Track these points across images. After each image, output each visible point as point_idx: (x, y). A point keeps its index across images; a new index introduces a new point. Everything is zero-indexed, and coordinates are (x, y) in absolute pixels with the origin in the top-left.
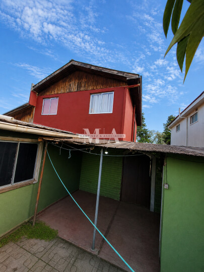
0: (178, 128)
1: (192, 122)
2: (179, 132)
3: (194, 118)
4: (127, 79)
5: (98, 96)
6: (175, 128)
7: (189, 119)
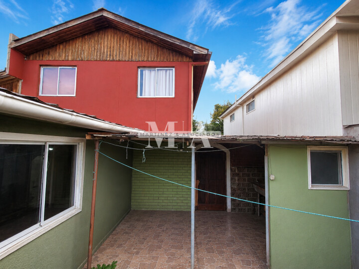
0: (232, 118)
1: (249, 110)
2: (234, 122)
3: (250, 107)
4: (194, 53)
5: (151, 70)
6: (229, 117)
7: (245, 107)
